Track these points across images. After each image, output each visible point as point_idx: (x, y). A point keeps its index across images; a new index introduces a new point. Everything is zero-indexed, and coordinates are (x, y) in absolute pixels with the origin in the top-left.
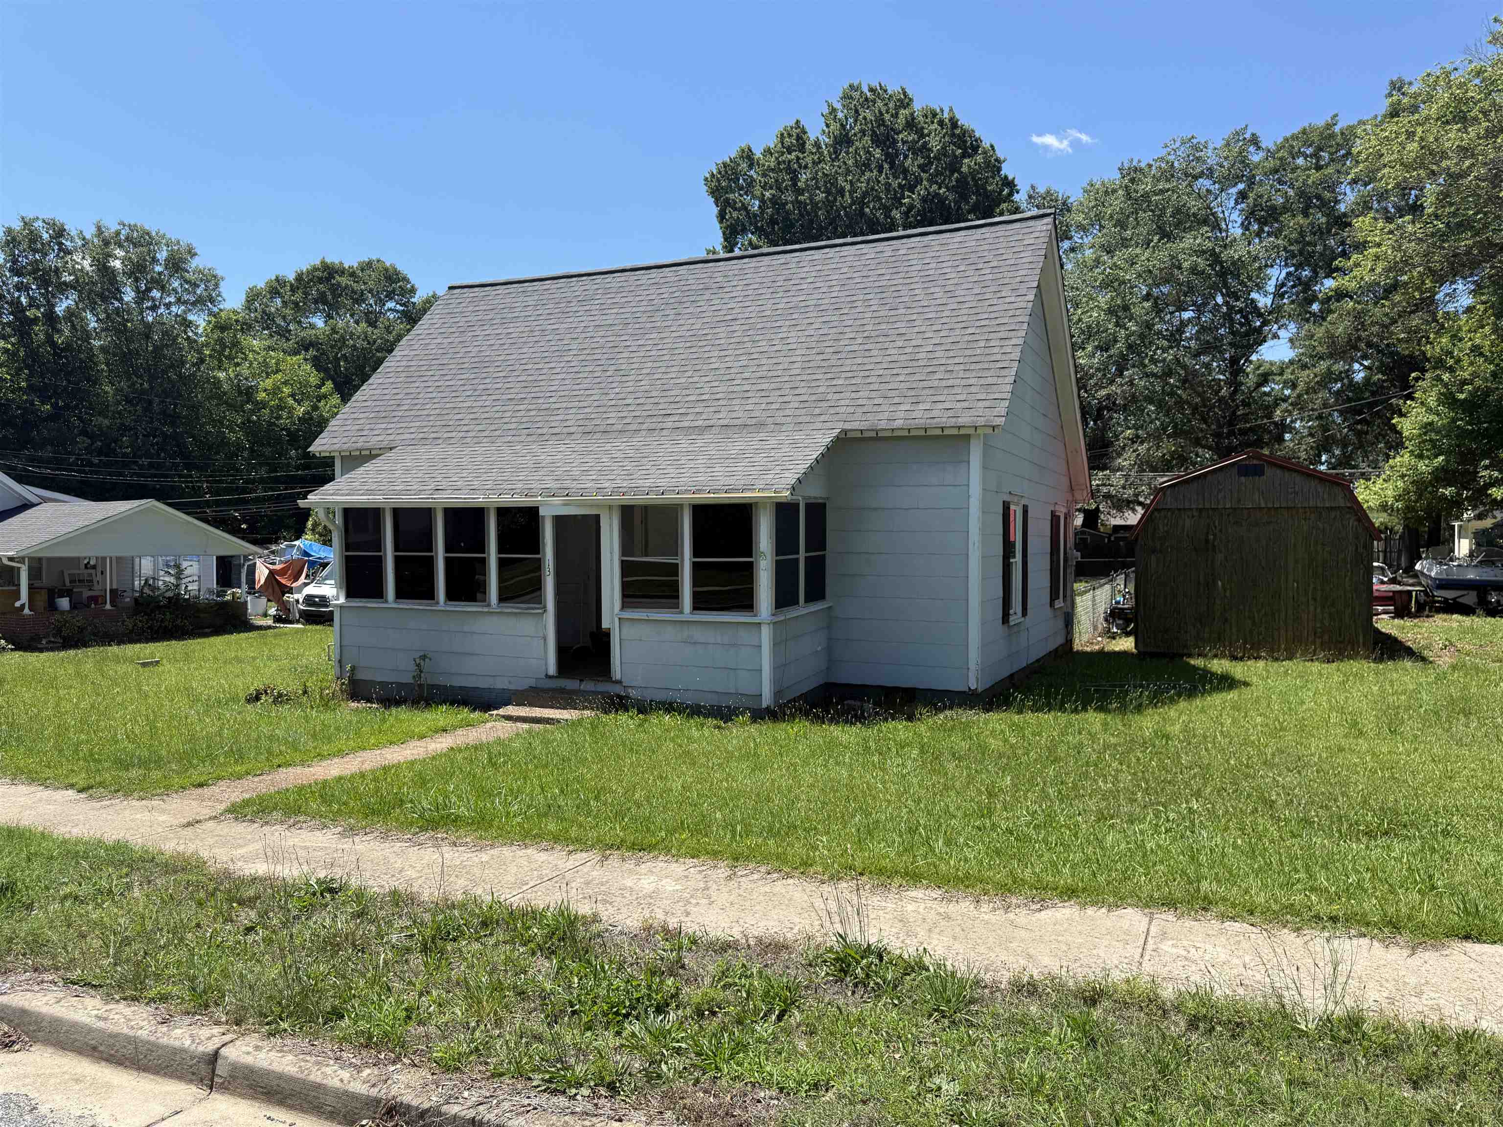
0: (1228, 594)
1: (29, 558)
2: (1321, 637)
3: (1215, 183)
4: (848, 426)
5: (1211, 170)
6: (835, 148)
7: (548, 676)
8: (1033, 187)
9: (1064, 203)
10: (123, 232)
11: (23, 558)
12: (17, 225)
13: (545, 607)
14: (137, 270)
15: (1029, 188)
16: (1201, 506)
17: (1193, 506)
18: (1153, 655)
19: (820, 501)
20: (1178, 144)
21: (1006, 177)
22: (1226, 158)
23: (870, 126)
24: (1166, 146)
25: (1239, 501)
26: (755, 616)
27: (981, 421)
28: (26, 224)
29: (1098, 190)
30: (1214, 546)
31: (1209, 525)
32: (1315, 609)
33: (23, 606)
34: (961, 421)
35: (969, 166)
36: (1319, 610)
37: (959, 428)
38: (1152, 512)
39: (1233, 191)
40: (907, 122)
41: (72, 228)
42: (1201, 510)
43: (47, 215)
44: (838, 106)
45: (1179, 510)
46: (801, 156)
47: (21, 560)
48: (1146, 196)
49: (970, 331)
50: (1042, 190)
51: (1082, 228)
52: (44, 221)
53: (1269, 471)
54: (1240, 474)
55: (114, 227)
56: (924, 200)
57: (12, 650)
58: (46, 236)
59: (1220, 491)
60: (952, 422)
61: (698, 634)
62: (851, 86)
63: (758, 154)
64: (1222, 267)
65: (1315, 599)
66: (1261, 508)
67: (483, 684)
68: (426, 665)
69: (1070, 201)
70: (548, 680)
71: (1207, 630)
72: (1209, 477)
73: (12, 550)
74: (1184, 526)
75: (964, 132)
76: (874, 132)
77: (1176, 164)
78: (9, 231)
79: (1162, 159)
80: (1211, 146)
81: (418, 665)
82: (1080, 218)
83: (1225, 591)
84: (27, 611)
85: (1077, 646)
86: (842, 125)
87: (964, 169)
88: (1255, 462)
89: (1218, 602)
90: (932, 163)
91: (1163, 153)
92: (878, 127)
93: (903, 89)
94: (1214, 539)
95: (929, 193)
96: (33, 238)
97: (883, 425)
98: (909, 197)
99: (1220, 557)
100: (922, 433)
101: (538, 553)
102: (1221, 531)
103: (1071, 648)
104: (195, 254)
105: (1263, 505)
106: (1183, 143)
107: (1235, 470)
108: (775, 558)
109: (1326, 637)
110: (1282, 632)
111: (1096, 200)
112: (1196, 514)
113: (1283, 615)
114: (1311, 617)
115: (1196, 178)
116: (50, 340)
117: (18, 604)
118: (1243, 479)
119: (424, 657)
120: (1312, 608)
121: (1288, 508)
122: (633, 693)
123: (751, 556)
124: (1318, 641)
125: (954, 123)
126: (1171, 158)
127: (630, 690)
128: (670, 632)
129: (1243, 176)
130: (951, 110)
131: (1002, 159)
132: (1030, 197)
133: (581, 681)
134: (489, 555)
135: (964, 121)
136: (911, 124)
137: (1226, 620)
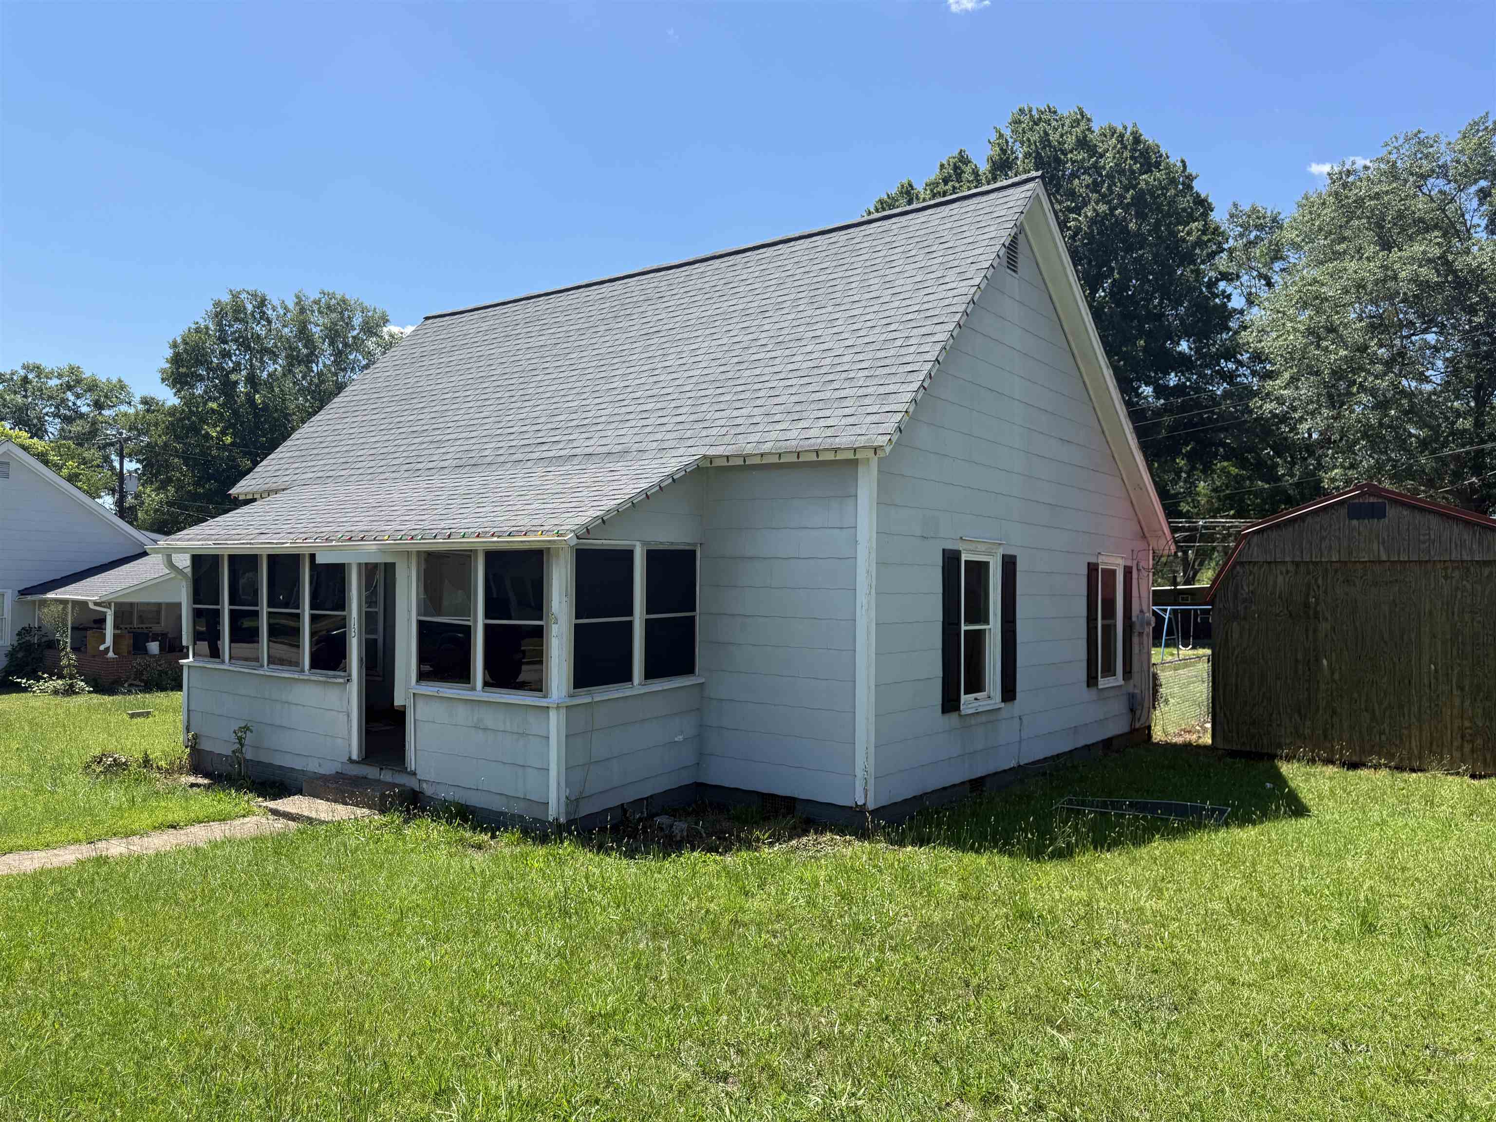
0: (1337, 676)
1: (116, 604)
2: (1472, 741)
3: (1449, 182)
4: (712, 452)
5: (1444, 166)
6: (993, 174)
7: (351, 760)
8: (1235, 205)
9: (1274, 220)
10: (323, 300)
11: (110, 604)
12: (226, 298)
13: (350, 675)
14: (333, 335)
15: (1230, 206)
16: (1298, 559)
17: (1288, 559)
18: (1233, 754)
19: (687, 548)
20: (1401, 141)
21: (1198, 195)
22: (1462, 151)
23: (1033, 147)
24: (1387, 145)
25: (1350, 553)
26: (545, 697)
27: (861, 441)
28: (235, 296)
29: (1312, 203)
30: (1316, 613)
31: (1308, 585)
32: (1463, 702)
33: (107, 649)
34: (837, 442)
35: (1147, 183)
36: (1467, 703)
37: (836, 450)
38: (1234, 567)
39: (1473, 189)
40: (1078, 140)
41: (274, 299)
42: (1297, 564)
43: (250, 288)
44: (1007, 133)
45: (1270, 563)
46: (957, 185)
47: (107, 605)
48: (1360, 202)
49: (893, 327)
50: (1246, 207)
51: (1297, 247)
52: (248, 293)
53: (1392, 512)
54: (1351, 516)
55: (314, 295)
56: (1092, 222)
57: (89, 692)
58: (250, 307)
59: (1323, 539)
60: (828, 443)
61: (490, 718)
62: (1022, 111)
63: (919, 187)
64: (1457, 277)
65: (1462, 689)
66: (1381, 562)
67: (297, 764)
68: (249, 738)
69: (1281, 217)
70: (352, 766)
71: (1308, 723)
72: (1309, 520)
73: (97, 595)
74: (1275, 582)
75: (1148, 149)
76: (1038, 153)
77: (1399, 164)
78: (217, 304)
79: (1381, 160)
80: (1444, 140)
81: (240, 739)
82: (1292, 235)
83: (1333, 674)
84: (111, 654)
85: (1158, 735)
86: (1001, 149)
87: (1143, 185)
88: (1372, 500)
89: (1323, 687)
90: (1104, 181)
91: (1383, 153)
92: (1044, 148)
93: (1080, 109)
94: (1317, 603)
95: (1098, 215)
96: (238, 310)
97: (749, 449)
98: (1074, 219)
99: (1325, 627)
100: (794, 459)
101: (344, 610)
102: (1326, 592)
103: (1150, 736)
104: (388, 321)
105: (1384, 557)
106: (1407, 140)
107: (1343, 511)
108: (574, 621)
109: (1479, 742)
110: (1415, 732)
111: (1311, 213)
112: (1291, 568)
113: (1415, 709)
114: (1455, 712)
115: (1424, 177)
116: (251, 400)
117: (102, 648)
118: (1355, 522)
119: (246, 729)
120: (1457, 702)
121: (1420, 562)
122: (428, 790)
123: (541, 619)
124: (1467, 748)
125: (1137, 140)
126: (1393, 157)
127: (424, 785)
128: (462, 713)
129: (1485, 171)
130: (1135, 125)
131: (1194, 174)
132: (1232, 216)
133: (381, 769)
134: (304, 610)
135: (1149, 137)
136: (1083, 143)
137: (1334, 712)
